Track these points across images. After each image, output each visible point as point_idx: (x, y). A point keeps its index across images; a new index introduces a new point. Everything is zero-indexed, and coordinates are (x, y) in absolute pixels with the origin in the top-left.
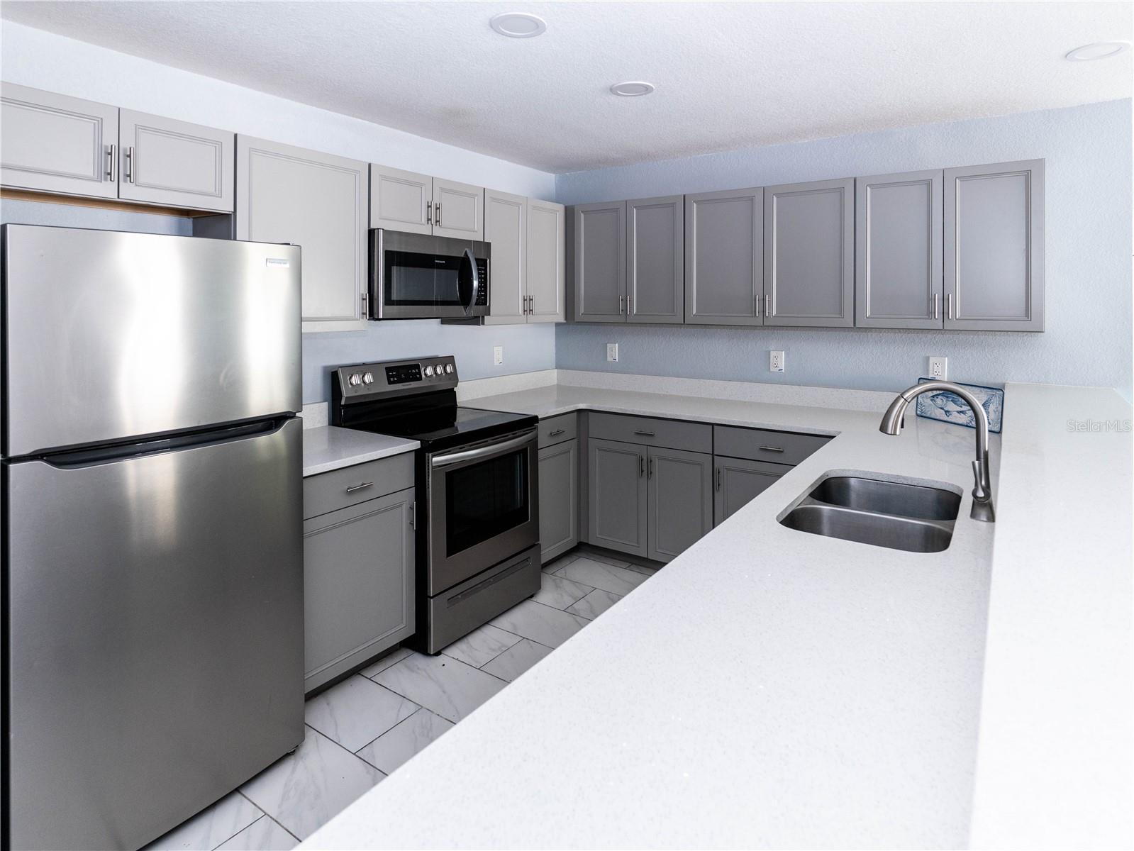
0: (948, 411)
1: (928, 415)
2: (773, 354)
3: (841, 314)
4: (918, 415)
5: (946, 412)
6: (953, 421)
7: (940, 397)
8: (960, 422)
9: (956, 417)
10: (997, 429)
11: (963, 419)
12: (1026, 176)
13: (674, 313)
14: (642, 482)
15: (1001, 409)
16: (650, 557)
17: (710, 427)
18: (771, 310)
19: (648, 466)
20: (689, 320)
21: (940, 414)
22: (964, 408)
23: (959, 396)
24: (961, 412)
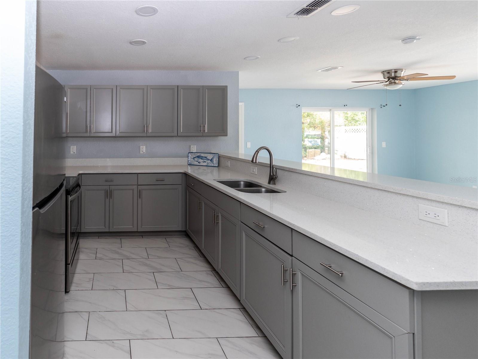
0: (199, 162)
1: (192, 164)
2: (141, 147)
3: (173, 131)
4: (188, 164)
6: (202, 165)
7: (196, 158)
8: (204, 165)
9: (202, 164)
10: (217, 165)
11: (205, 164)
12: (223, 90)
13: (112, 132)
14: (107, 200)
15: (217, 159)
16: (110, 231)
17: (137, 174)
18: (150, 130)
19: (110, 194)
20: (118, 134)
21: (197, 163)
22: (205, 160)
23: (203, 157)
24: (204, 162)
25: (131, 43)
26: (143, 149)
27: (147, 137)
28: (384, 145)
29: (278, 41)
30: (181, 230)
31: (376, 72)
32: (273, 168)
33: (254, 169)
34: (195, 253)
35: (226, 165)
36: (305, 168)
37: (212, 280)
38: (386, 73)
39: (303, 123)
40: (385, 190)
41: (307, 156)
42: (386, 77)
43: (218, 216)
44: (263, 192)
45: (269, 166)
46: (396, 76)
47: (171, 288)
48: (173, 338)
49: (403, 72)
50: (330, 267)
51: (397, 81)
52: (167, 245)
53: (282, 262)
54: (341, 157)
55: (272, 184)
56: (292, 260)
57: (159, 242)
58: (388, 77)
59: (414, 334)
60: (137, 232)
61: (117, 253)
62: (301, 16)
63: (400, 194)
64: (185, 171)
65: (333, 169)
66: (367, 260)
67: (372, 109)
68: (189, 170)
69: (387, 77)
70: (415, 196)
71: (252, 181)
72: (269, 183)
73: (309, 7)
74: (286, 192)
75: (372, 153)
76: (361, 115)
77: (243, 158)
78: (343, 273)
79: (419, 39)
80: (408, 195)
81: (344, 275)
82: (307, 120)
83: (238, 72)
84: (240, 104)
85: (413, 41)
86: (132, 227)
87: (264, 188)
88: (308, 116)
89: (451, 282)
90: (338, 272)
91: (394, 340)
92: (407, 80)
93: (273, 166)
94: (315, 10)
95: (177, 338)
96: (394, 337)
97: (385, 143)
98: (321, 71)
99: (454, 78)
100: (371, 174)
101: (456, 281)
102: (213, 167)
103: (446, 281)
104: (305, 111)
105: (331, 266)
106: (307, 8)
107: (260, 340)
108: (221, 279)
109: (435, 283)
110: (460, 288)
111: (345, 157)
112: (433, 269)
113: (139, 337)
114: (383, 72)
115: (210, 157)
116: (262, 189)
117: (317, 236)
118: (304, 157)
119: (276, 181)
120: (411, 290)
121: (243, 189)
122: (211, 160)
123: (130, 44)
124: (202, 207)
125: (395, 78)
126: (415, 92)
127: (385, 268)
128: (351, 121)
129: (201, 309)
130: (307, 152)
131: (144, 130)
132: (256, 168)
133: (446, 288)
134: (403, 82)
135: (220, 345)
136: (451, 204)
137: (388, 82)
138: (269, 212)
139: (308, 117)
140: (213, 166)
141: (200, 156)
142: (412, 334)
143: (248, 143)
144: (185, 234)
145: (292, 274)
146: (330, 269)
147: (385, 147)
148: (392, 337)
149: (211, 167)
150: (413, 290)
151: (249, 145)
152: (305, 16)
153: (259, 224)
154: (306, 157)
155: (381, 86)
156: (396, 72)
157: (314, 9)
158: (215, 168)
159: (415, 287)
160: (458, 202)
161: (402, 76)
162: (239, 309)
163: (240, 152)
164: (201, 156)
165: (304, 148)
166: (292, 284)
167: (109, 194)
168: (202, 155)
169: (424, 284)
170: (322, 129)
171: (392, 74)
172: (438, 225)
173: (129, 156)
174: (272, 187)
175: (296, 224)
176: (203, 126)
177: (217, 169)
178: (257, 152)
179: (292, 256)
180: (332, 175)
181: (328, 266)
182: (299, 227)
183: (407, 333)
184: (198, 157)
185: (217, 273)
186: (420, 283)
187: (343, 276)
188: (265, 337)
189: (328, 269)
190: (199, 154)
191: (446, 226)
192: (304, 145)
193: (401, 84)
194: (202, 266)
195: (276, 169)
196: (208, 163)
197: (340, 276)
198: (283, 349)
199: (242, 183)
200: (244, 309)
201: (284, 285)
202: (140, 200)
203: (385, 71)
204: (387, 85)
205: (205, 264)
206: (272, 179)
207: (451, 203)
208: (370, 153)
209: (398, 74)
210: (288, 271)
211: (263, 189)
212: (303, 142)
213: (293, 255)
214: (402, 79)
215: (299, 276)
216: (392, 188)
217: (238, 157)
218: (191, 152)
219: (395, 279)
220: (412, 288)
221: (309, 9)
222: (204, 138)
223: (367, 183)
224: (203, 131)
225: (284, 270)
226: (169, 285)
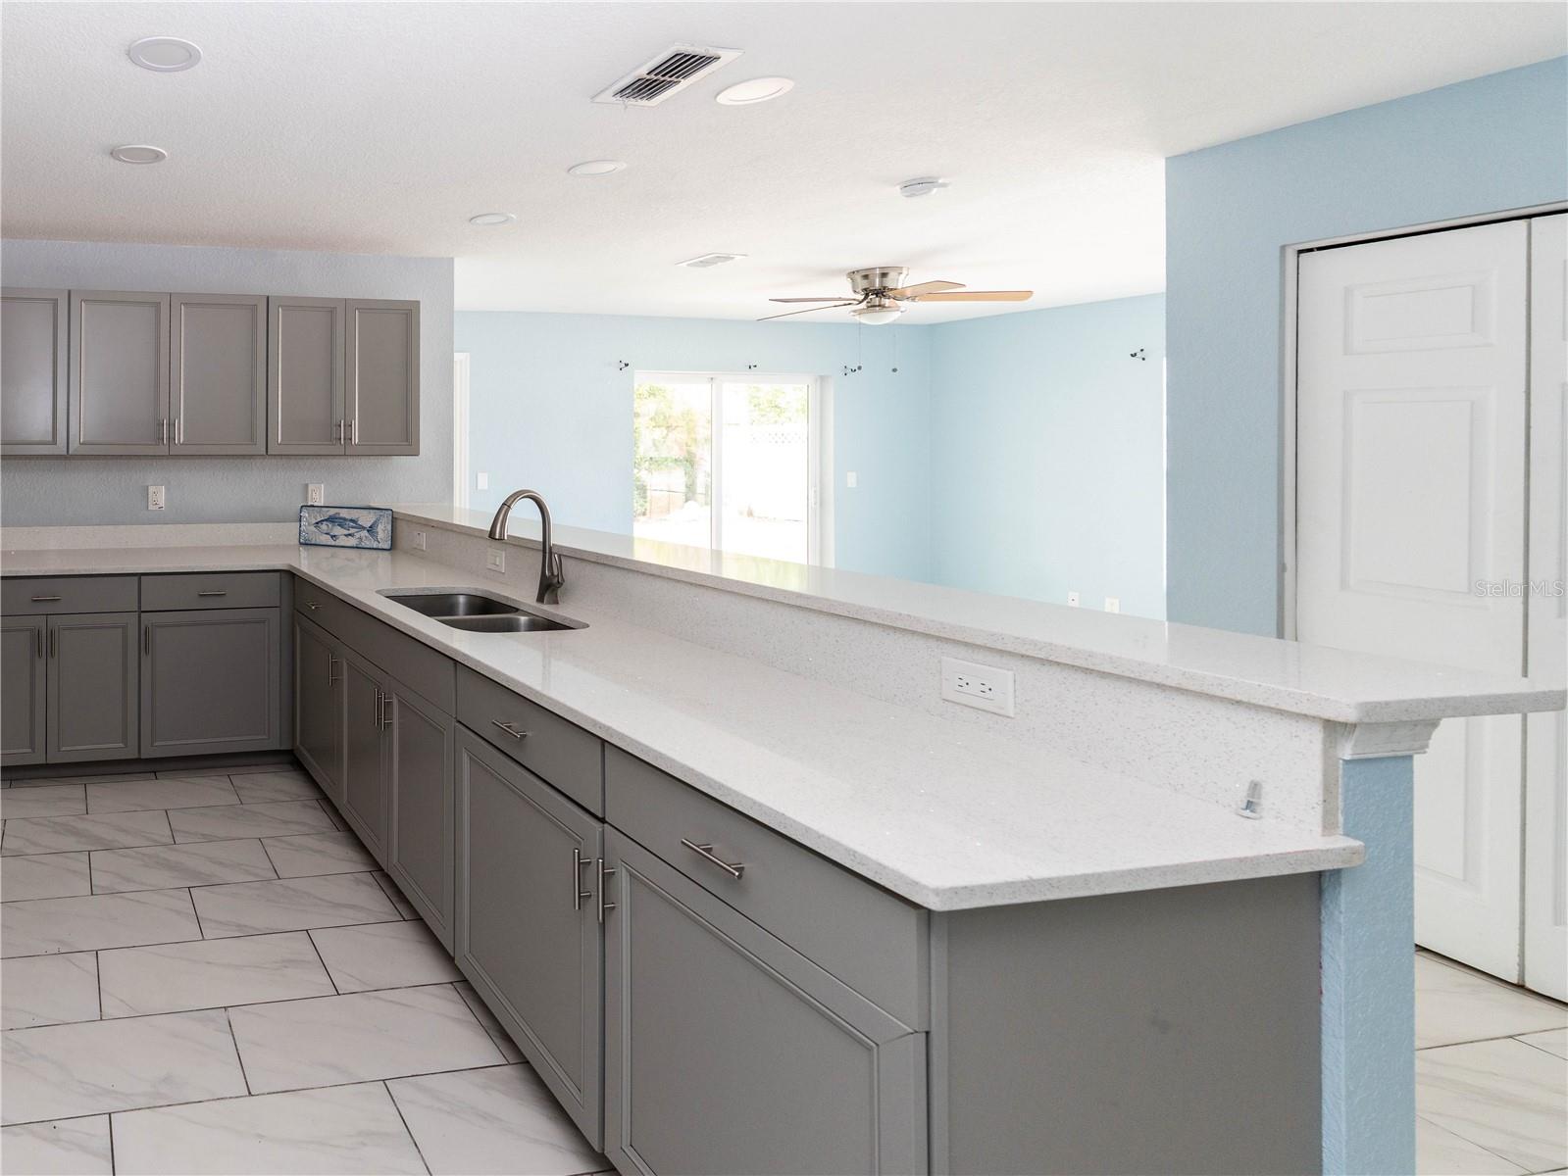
0: (335, 536)
1: (313, 542)
2: (151, 489)
3: (252, 439)
4: (301, 544)
5: (332, 537)
6: (342, 544)
7: (325, 523)
8: (349, 545)
9: (342, 542)
10: (387, 545)
11: (352, 542)
12: (407, 315)
13: (54, 442)
14: (40, 664)
15: (389, 527)
16: (51, 761)
17: (136, 578)
18: (180, 437)
19: (49, 644)
20: (75, 450)
21: (325, 539)
22: (352, 531)
23: (345, 519)
24: (350, 535)
25: (114, 153)
26: (159, 496)
27: (170, 457)
28: (852, 480)
29: (569, 170)
30: (277, 747)
31: (833, 273)
32: (551, 553)
33: (496, 557)
34: (319, 819)
35: (415, 546)
36: (641, 554)
37: (371, 899)
38: (858, 278)
39: (637, 415)
40: (855, 616)
41: (648, 512)
42: (859, 290)
43: (389, 704)
44: (522, 628)
45: (541, 548)
46: (885, 288)
47: (248, 933)
48: (250, 1093)
49: (902, 277)
50: (709, 850)
51: (886, 302)
52: (234, 800)
53: (575, 840)
54: (741, 513)
55: (549, 603)
56: (603, 832)
57: (209, 790)
58: (865, 289)
59: (927, 1033)
60: (138, 761)
61: (75, 832)
62: (632, 101)
63: (895, 629)
64: (291, 566)
65: (717, 555)
66: (808, 829)
67: (822, 378)
68: (302, 561)
69: (863, 290)
70: (932, 633)
71: (491, 593)
72: (540, 599)
73: (656, 75)
74: (588, 626)
75: (822, 503)
76: (795, 393)
77: (467, 525)
78: (743, 868)
79: (944, 185)
80: (914, 633)
81: (746, 873)
82: (646, 407)
83: (452, 259)
84: (457, 356)
85: (930, 190)
86: (121, 745)
87: (526, 613)
88: (652, 394)
89: (1022, 882)
90: (729, 866)
91: (878, 1053)
92: (913, 300)
93: (550, 548)
94: (671, 84)
95: (263, 1094)
96: (877, 1045)
97: (854, 474)
98: (688, 265)
99: (1029, 297)
100: (819, 572)
101: (1035, 876)
102: (374, 552)
103: (1010, 880)
104: (641, 380)
105: (711, 849)
106: (648, 77)
107: (511, 1072)
108: (397, 894)
109: (983, 887)
110: (1045, 895)
111: (750, 514)
112: (979, 844)
113: (142, 1102)
114: (852, 274)
115: (366, 519)
116: (518, 620)
117: (674, 760)
118: (639, 515)
119: (559, 593)
120: (922, 911)
121: (465, 621)
122: (371, 530)
123: (112, 160)
124: (342, 675)
125: (881, 293)
126: (932, 331)
127: (855, 852)
128: (768, 410)
129: (339, 994)
130: (648, 499)
131: (161, 436)
132: (504, 553)
133: (1011, 899)
134: (904, 304)
135: (394, 1101)
136: (1022, 656)
137: (865, 302)
138: (537, 692)
139: (652, 397)
140: (375, 546)
141: (337, 516)
142: (924, 1034)
143: (479, 474)
144: (291, 760)
145: (603, 874)
146: (710, 859)
147: (854, 486)
148: (874, 1045)
149: (371, 552)
150: (929, 911)
151: (483, 482)
152: (644, 102)
153: (509, 727)
154: (644, 514)
155: (845, 314)
156: (884, 275)
157: (671, 81)
158: (380, 553)
159: (934, 904)
160: (1040, 650)
161: (900, 287)
162: (451, 983)
163: (457, 504)
164: (341, 518)
165: (638, 489)
166: (604, 904)
167: (44, 645)
168: (344, 514)
169: (955, 891)
170: (689, 433)
171: (874, 281)
172: (989, 715)
173: (110, 518)
174: (548, 610)
175: (615, 725)
176: (345, 426)
177: (390, 557)
178: (506, 506)
179: (602, 821)
180: (714, 574)
181: (703, 849)
182: (623, 735)
183: (912, 1031)
184: (331, 520)
185: (388, 878)
186: (945, 891)
187: (744, 876)
188: (524, 1062)
189: (703, 857)
190: (332, 512)
191: (1008, 717)
192: (638, 479)
193: (898, 309)
194: (341, 859)
195: (559, 556)
196: (360, 538)
197: (736, 877)
198: (577, 1096)
199: (462, 599)
200: (464, 985)
201: (579, 908)
202: (146, 661)
203: (858, 271)
204: (860, 312)
205: (350, 852)
206: (549, 588)
207: (1024, 652)
208: (815, 504)
209: (889, 283)
210: (593, 867)
211: (523, 619)
212: (636, 471)
213: (607, 819)
214: (900, 296)
215: (623, 881)
216: (876, 614)
217: (450, 522)
218: (309, 504)
219: (882, 882)
220: (925, 905)
221: (656, 80)
222: (350, 460)
223: (808, 597)
224: (345, 439)
225: (579, 863)
226: (239, 926)
